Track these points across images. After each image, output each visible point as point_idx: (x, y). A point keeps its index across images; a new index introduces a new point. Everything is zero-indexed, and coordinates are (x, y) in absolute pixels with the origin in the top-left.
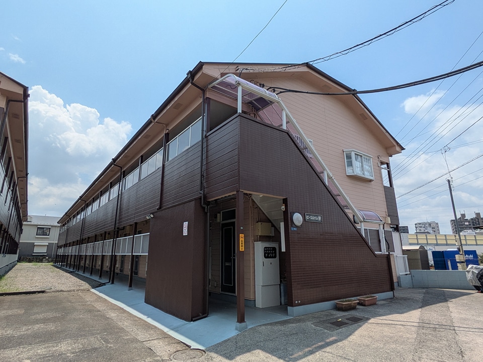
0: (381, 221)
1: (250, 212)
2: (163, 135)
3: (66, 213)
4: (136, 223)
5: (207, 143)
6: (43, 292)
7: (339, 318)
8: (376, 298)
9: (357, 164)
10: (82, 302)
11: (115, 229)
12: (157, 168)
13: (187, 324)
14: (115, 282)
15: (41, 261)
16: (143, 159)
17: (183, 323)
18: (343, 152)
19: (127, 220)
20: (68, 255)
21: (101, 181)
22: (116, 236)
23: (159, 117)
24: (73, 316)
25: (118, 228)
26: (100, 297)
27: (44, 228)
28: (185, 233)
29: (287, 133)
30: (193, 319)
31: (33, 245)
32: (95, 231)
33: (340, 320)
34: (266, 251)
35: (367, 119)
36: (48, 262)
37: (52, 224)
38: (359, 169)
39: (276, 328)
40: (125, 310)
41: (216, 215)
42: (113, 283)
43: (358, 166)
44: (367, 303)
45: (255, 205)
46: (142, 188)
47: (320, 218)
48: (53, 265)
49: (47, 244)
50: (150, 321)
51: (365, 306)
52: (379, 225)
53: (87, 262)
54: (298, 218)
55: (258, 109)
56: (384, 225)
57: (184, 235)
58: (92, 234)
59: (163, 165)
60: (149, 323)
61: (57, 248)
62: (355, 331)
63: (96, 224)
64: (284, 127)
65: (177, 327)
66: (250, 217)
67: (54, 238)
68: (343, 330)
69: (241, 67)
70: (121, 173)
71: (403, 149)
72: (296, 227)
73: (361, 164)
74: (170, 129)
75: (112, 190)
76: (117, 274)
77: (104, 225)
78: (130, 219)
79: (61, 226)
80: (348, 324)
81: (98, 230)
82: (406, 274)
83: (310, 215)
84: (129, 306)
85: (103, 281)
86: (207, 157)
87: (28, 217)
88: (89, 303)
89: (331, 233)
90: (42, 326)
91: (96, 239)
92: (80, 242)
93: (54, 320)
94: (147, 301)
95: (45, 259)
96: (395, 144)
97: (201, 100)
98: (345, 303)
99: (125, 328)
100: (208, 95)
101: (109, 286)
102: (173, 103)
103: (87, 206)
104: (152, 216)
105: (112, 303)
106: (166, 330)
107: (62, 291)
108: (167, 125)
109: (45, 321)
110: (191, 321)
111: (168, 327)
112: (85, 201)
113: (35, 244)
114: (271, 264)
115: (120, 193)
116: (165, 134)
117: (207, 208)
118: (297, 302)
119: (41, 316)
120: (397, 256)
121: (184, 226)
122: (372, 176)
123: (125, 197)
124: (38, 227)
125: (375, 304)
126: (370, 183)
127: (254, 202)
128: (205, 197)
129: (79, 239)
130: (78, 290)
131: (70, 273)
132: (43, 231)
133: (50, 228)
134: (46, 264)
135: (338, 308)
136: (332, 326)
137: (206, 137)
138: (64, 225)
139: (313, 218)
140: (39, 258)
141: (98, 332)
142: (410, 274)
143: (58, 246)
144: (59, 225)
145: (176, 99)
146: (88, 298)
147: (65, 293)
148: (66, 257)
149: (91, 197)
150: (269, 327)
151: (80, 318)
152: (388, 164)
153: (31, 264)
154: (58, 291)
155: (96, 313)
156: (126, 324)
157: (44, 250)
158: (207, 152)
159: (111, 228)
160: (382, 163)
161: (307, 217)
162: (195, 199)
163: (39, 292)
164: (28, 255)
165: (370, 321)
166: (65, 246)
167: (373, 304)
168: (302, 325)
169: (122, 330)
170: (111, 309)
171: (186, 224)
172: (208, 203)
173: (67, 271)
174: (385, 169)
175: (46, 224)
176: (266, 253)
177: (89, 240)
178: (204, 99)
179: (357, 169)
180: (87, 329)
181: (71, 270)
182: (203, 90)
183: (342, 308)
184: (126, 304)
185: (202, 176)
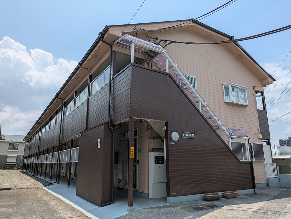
0: (247, 137)
1: (146, 132)
2: (88, 77)
3: (28, 133)
4: (72, 140)
5: (114, 84)
6: (9, 189)
7: (202, 205)
8: (237, 193)
9: (233, 94)
10: (35, 195)
11: (59, 144)
12: (84, 101)
13: (98, 208)
14: (60, 183)
15: (12, 168)
16: (77, 94)
17: (96, 208)
18: (223, 85)
19: (67, 138)
20: (31, 164)
21: (50, 110)
22: (60, 149)
23: (84, 64)
24: (26, 204)
25: (61, 144)
26: (47, 192)
27: (14, 144)
28: (99, 147)
29: (169, 75)
30: (103, 205)
31: (6, 157)
32: (47, 146)
33: (202, 206)
34: (157, 158)
35: (244, 58)
36: (17, 169)
37: (20, 141)
38: (235, 98)
39: (154, 210)
40: (62, 200)
41: (125, 134)
42: (58, 183)
43: (235, 95)
44: (229, 196)
45: (150, 126)
46: (76, 114)
47: (193, 135)
48: (20, 171)
49: (17, 156)
50: (76, 207)
51: (227, 198)
52: (245, 140)
53: (48, 169)
54: (175, 136)
55: (152, 57)
56: (249, 140)
57: (98, 148)
58: (45, 148)
59: (88, 99)
60: (74, 208)
61: (23, 158)
62: (207, 213)
63: (48, 141)
64: (167, 71)
65: (91, 210)
66: (146, 135)
67: (21, 151)
68: (200, 212)
69: (137, 27)
70: (63, 103)
71: (274, 80)
72: (174, 141)
73: (236, 93)
74: (92, 73)
75: (58, 116)
76: (72, 178)
77: (53, 142)
78: (69, 137)
79: (26, 143)
80: (205, 209)
81: (49, 145)
82: (275, 177)
83: (185, 133)
84: (65, 198)
85: (52, 182)
86: (114, 94)
87: (2, 136)
88: (39, 196)
89: (202, 146)
90: (4, 209)
91: (48, 151)
92: (38, 154)
93: (13, 206)
94: (77, 194)
95: (15, 167)
96: (267, 76)
97: (109, 53)
98: (210, 195)
99: (58, 211)
100: (114, 49)
101: (55, 185)
102: (92, 54)
103: (42, 127)
104: (80, 135)
105: (54, 196)
106: (84, 211)
107: (22, 188)
108: (90, 69)
109: (6, 206)
110: (102, 206)
111: (86, 210)
112: (40, 124)
113: (8, 156)
114: (160, 168)
115: (62, 118)
116: (89, 76)
117: (113, 129)
118: (173, 194)
119: (5, 204)
120: (266, 163)
121: (98, 142)
122: (246, 102)
123: (66, 121)
124: (10, 143)
125: (236, 197)
126: (245, 108)
127: (149, 124)
128: (111, 121)
129: (37, 151)
130: (34, 188)
131: (32, 176)
132: (13, 146)
133: (18, 144)
134: (16, 170)
135: (206, 199)
136: (194, 210)
137: (113, 79)
138: (28, 142)
139: (188, 135)
140: (11, 166)
141: (40, 213)
142: (278, 177)
143: (24, 157)
144: (24, 142)
145: (94, 52)
146: (39, 193)
147: (24, 190)
148: (30, 165)
149: (44, 121)
150: (149, 210)
151: (30, 205)
152: (262, 93)
153: (5, 170)
154: (20, 188)
155: (42, 202)
156: (59, 208)
157: (14, 160)
158: (114, 90)
159: (56, 144)
160: (257, 92)
161: (183, 135)
162: (105, 123)
163: (7, 189)
164: (3, 164)
165: (223, 208)
166: (29, 157)
167: (235, 197)
168: (173, 209)
169: (56, 212)
170: (53, 199)
171: (99, 140)
172: (114, 126)
173: (29, 175)
174: (260, 96)
175: (15, 141)
176: (156, 160)
177: (43, 153)
178: (111, 52)
179: (233, 97)
180: (33, 211)
181: (33, 174)
182: (111, 46)
183: (208, 199)
184: (63, 197)
185: (110, 107)
